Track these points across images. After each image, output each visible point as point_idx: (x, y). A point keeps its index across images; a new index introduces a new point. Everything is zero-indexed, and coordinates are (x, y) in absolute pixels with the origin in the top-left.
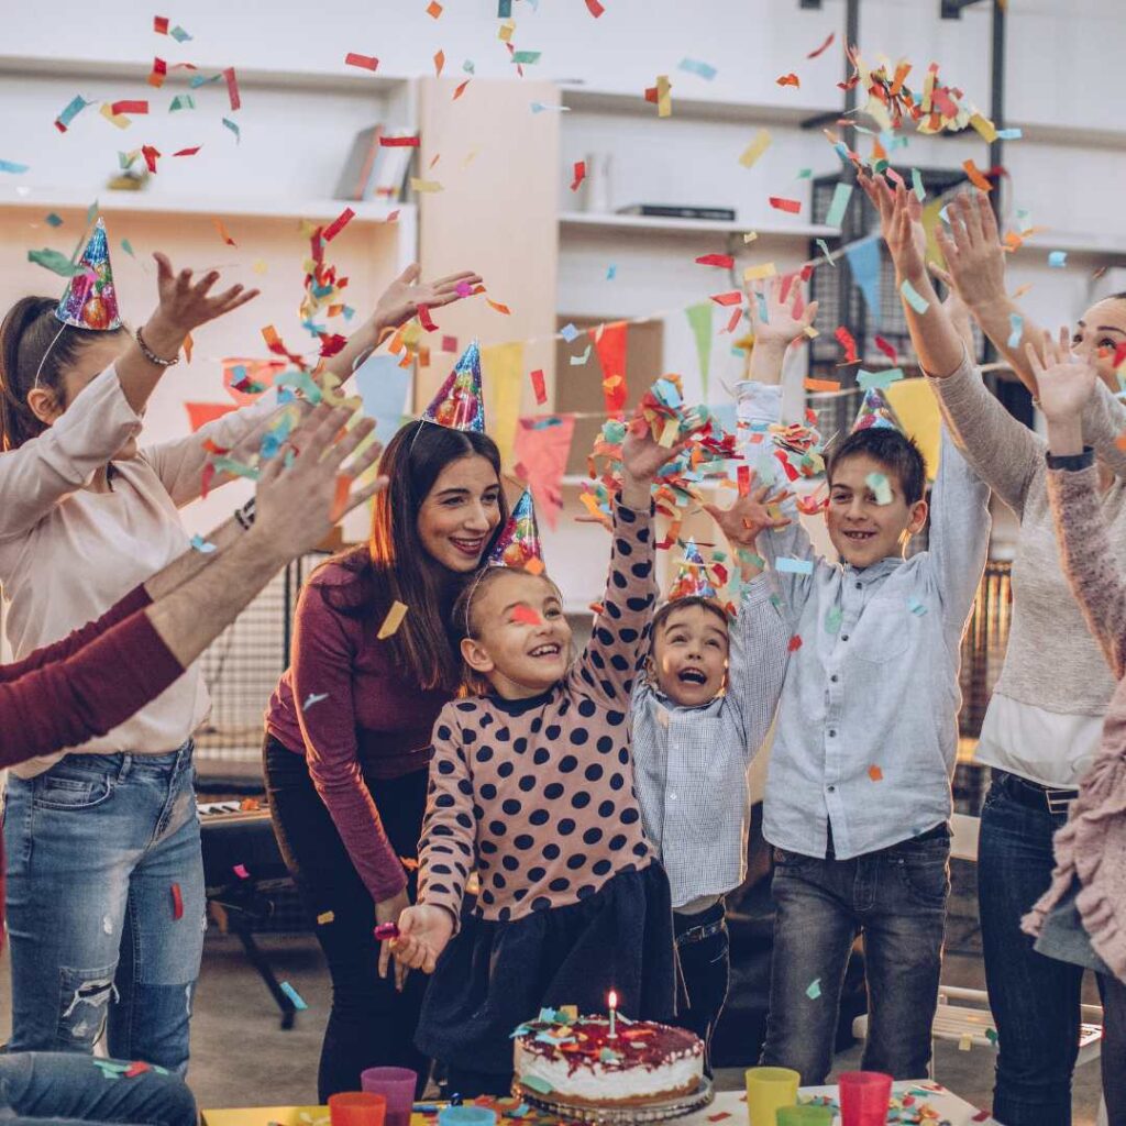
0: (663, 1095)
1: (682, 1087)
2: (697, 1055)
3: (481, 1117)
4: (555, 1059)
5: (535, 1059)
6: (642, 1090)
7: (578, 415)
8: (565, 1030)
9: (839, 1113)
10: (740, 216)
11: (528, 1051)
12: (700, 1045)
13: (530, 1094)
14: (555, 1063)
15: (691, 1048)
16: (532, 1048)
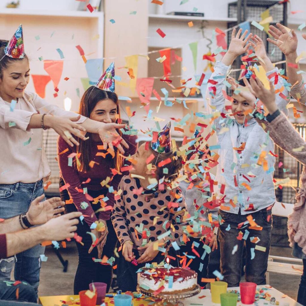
0: (184, 290)
1: (190, 288)
2: (195, 277)
3: (127, 298)
4: (150, 279)
5: (144, 279)
6: (178, 289)
7: (155, 78)
8: (153, 270)
9: (240, 295)
10: (205, 15)
11: (142, 277)
12: (196, 274)
13: (142, 290)
14: (150, 280)
15: (193, 275)
16: (143, 276)
